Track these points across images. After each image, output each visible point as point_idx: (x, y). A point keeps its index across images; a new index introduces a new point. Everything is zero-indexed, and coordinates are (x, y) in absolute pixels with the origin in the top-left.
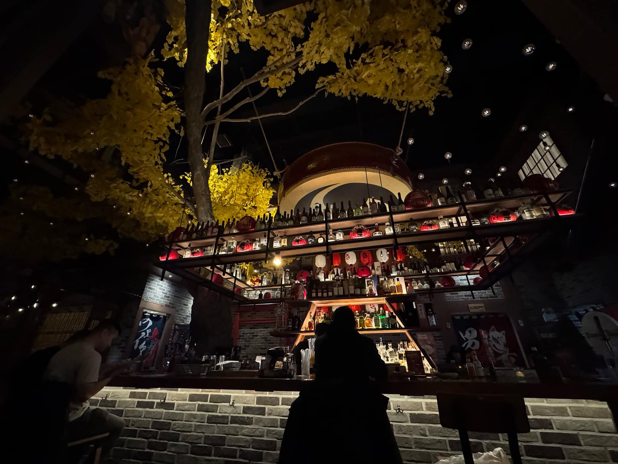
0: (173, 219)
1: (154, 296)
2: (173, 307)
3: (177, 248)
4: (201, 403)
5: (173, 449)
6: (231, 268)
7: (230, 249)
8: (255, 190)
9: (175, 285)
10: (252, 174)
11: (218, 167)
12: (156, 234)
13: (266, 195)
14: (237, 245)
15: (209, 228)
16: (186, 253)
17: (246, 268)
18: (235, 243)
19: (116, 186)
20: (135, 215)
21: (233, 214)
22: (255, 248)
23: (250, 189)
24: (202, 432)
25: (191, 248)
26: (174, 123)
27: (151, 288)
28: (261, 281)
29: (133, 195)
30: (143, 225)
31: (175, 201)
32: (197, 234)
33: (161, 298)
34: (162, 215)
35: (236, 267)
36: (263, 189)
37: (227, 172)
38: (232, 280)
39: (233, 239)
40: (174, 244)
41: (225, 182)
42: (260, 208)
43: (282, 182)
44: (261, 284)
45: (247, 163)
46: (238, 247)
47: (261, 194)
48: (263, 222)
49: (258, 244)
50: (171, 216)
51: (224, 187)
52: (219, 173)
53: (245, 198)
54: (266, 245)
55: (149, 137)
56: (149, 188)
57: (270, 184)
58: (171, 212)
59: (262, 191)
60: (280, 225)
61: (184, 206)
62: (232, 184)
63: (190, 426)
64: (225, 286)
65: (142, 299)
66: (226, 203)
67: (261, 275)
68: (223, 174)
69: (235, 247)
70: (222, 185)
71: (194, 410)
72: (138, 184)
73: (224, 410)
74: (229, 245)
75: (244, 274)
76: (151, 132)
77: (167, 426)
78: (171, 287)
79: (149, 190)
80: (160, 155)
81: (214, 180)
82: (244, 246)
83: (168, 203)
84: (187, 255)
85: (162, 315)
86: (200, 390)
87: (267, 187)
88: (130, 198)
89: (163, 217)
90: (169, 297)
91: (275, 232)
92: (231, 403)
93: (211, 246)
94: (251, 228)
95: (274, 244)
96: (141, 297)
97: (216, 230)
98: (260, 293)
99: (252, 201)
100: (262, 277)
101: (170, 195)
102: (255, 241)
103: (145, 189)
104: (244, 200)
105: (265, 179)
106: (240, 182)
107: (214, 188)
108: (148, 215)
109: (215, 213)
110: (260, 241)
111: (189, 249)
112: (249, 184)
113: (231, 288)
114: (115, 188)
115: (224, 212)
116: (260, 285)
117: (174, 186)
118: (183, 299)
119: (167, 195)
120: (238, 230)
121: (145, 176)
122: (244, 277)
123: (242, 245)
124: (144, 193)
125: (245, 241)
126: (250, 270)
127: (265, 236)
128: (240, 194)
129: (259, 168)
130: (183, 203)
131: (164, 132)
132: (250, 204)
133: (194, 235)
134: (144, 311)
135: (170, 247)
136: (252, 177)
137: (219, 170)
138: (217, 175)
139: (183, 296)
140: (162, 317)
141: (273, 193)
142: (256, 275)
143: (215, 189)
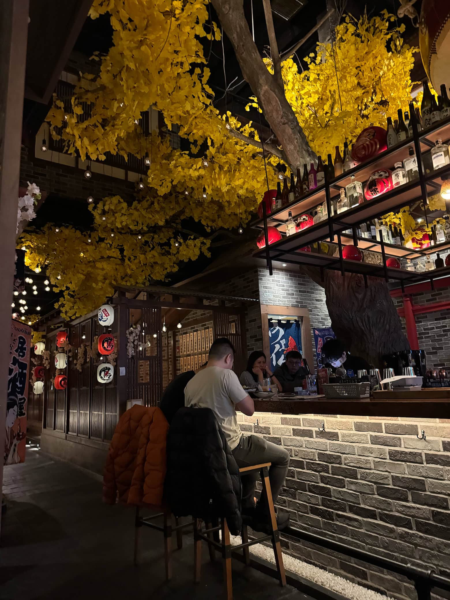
0: (258, 182)
1: (274, 296)
2: (302, 307)
3: (275, 223)
4: (374, 434)
5: (353, 487)
6: (369, 230)
7: (353, 200)
8: (373, 69)
9: (295, 276)
10: (359, 40)
11: (295, 60)
12: (246, 211)
13: (401, 67)
14: (363, 188)
15: (310, 176)
16: (289, 228)
17: (397, 221)
18: (358, 185)
19: (176, 164)
20: (211, 195)
21: (346, 133)
22: (398, 183)
23: (363, 73)
24: (386, 471)
25: (293, 218)
26: (201, 24)
27: (266, 287)
28: (433, 237)
29: (198, 168)
30: (226, 204)
31: (250, 152)
32: (295, 194)
33: (284, 297)
34: (241, 181)
35: (377, 225)
36: (389, 59)
37: (313, 60)
38: (378, 248)
39: (354, 180)
40: (268, 220)
41: (315, 80)
42: (394, 99)
43: (420, 24)
44: (435, 243)
45: (343, 20)
46: (365, 191)
47: (388, 70)
48: (400, 127)
49: (401, 173)
50: (254, 178)
51: (317, 92)
52: (300, 72)
53: (359, 92)
54: (417, 169)
55: (180, 70)
56: (211, 148)
57: (402, 40)
58: (251, 173)
59: (389, 64)
60: (437, 118)
61: (266, 155)
62: (328, 78)
63: (367, 462)
64: (369, 261)
65: (261, 303)
66: (327, 119)
67: (431, 226)
68: (307, 68)
69: (361, 192)
70: (312, 89)
71: (367, 443)
72: (199, 147)
73: (412, 444)
74: (349, 194)
75: (396, 233)
76: (179, 60)
77: (337, 459)
78: (291, 279)
79: (212, 150)
80: (203, 89)
81: (296, 87)
82: (376, 186)
83: (242, 159)
84: (291, 229)
85: (293, 319)
86: (368, 417)
87: (396, 50)
88: (197, 174)
89: (244, 183)
90: (293, 294)
91: (429, 137)
92: (420, 436)
93: (321, 204)
94: (380, 148)
95: (434, 161)
96: (259, 301)
97: (321, 175)
98: (436, 258)
99: (375, 92)
100: (434, 230)
101: (241, 146)
102: (393, 169)
103: (207, 152)
104: (357, 98)
105: (387, 34)
106: (340, 68)
107: (300, 102)
108: (225, 189)
109: (315, 146)
110: (403, 167)
111: (290, 220)
112: (358, 64)
113: (378, 261)
114: (176, 166)
115: (328, 138)
116: (433, 244)
117: (241, 130)
118: (313, 293)
119: (238, 147)
120: (358, 161)
121: (200, 133)
122: (398, 238)
123: (370, 185)
124: (208, 158)
125: (376, 177)
126: (405, 223)
127: (411, 154)
128: (347, 91)
129: (369, 19)
130: (261, 150)
131: (194, 49)
132: (372, 100)
133: (292, 197)
134: (269, 317)
135: (265, 224)
136: (360, 46)
137: (298, 64)
138: (298, 75)
139: (311, 289)
140: (293, 321)
141: (414, 55)
142: (421, 228)
143: (302, 103)
